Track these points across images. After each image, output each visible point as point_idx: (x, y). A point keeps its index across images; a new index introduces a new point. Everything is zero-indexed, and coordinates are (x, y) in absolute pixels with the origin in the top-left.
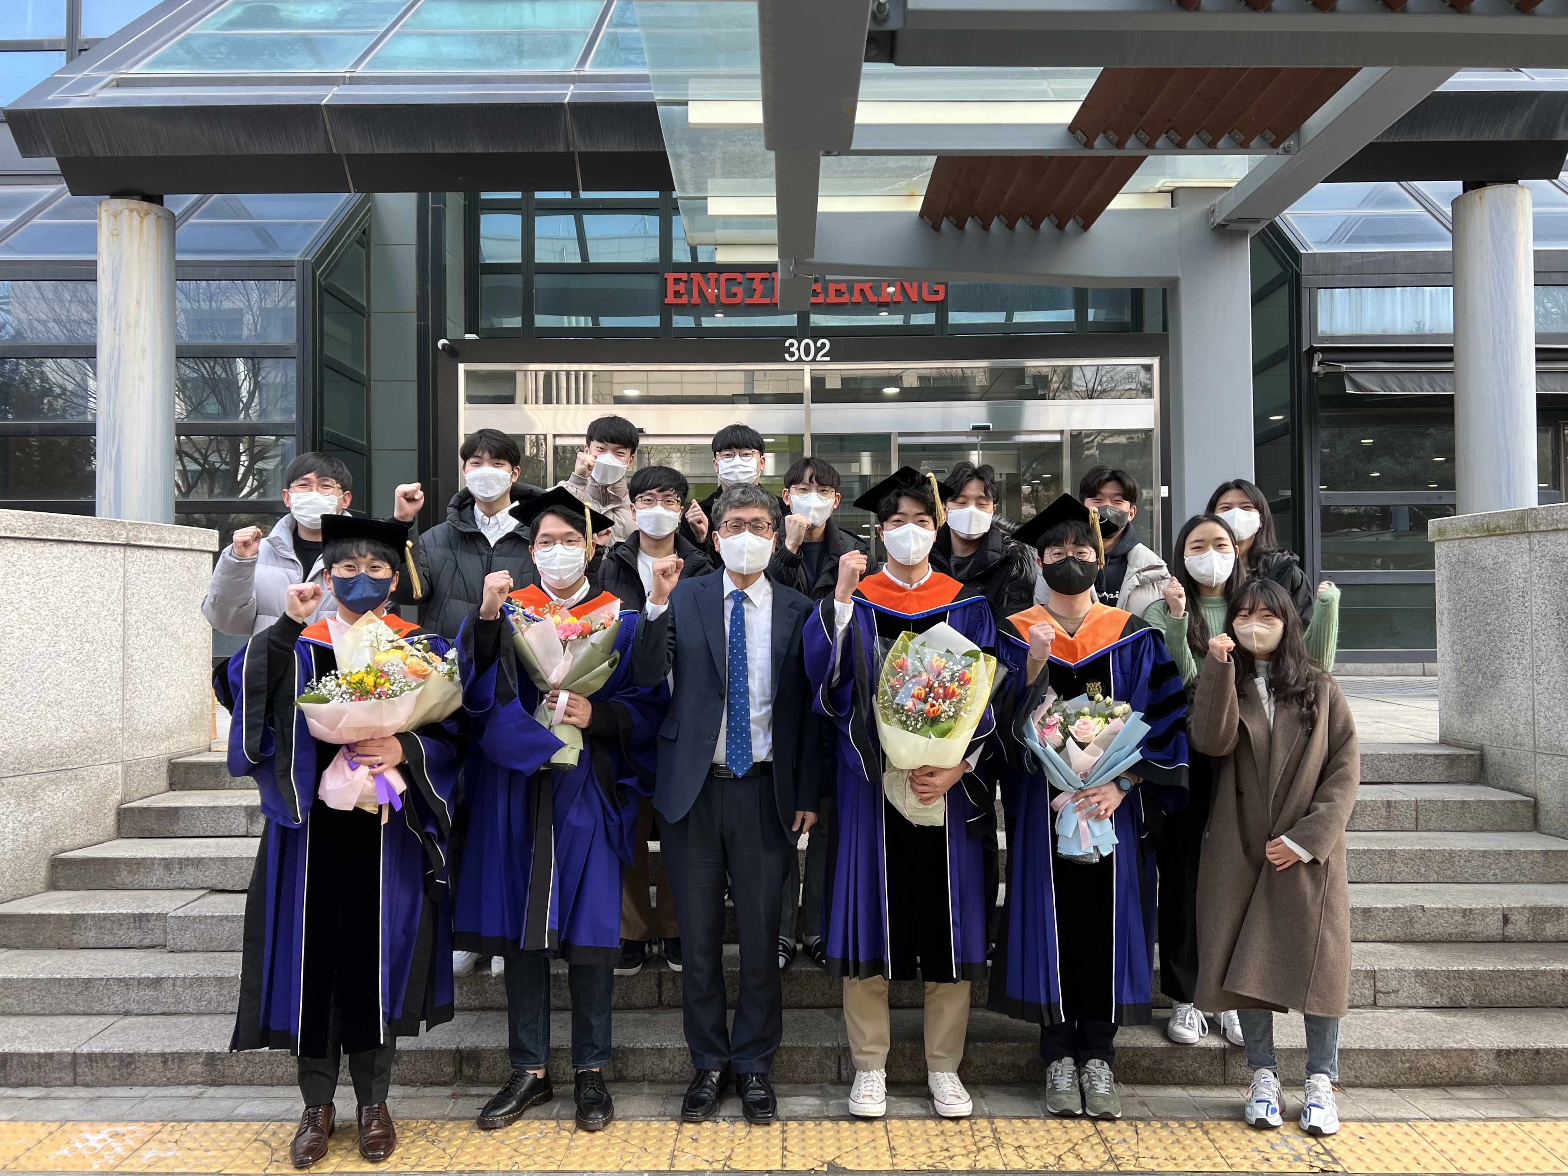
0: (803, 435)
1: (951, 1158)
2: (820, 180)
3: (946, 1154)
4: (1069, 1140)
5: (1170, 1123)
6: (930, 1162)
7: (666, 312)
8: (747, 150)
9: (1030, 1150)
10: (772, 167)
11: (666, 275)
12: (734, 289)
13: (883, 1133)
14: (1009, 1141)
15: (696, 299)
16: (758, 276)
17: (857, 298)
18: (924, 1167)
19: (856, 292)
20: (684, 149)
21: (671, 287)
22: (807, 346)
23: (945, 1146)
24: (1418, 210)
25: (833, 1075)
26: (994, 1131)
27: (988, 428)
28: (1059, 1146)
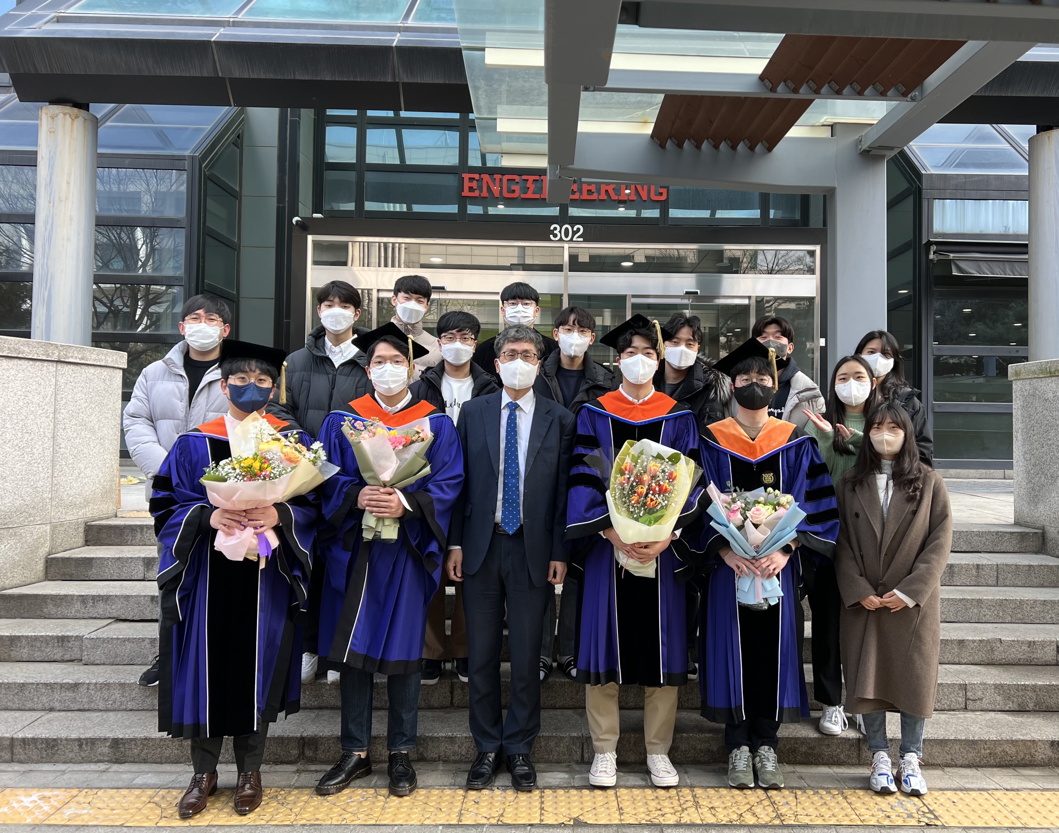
0: (561, 295)
1: (663, 815)
2: (580, 109)
3: (660, 812)
4: (748, 803)
5: (821, 791)
6: (648, 818)
7: (463, 202)
8: (527, 85)
9: (720, 810)
10: (545, 98)
11: (463, 175)
12: (513, 187)
13: (614, 798)
14: (704, 803)
15: (485, 193)
16: (531, 178)
17: (603, 196)
18: (644, 822)
19: (603, 192)
20: (482, 84)
21: (467, 184)
22: (567, 229)
23: (659, 807)
24: (1006, 146)
25: (578, 757)
26: (694, 796)
27: (697, 293)
28: (740, 807)
